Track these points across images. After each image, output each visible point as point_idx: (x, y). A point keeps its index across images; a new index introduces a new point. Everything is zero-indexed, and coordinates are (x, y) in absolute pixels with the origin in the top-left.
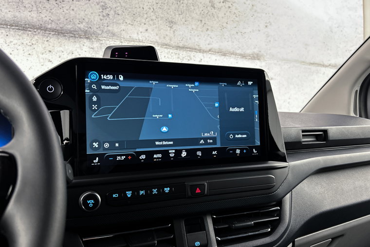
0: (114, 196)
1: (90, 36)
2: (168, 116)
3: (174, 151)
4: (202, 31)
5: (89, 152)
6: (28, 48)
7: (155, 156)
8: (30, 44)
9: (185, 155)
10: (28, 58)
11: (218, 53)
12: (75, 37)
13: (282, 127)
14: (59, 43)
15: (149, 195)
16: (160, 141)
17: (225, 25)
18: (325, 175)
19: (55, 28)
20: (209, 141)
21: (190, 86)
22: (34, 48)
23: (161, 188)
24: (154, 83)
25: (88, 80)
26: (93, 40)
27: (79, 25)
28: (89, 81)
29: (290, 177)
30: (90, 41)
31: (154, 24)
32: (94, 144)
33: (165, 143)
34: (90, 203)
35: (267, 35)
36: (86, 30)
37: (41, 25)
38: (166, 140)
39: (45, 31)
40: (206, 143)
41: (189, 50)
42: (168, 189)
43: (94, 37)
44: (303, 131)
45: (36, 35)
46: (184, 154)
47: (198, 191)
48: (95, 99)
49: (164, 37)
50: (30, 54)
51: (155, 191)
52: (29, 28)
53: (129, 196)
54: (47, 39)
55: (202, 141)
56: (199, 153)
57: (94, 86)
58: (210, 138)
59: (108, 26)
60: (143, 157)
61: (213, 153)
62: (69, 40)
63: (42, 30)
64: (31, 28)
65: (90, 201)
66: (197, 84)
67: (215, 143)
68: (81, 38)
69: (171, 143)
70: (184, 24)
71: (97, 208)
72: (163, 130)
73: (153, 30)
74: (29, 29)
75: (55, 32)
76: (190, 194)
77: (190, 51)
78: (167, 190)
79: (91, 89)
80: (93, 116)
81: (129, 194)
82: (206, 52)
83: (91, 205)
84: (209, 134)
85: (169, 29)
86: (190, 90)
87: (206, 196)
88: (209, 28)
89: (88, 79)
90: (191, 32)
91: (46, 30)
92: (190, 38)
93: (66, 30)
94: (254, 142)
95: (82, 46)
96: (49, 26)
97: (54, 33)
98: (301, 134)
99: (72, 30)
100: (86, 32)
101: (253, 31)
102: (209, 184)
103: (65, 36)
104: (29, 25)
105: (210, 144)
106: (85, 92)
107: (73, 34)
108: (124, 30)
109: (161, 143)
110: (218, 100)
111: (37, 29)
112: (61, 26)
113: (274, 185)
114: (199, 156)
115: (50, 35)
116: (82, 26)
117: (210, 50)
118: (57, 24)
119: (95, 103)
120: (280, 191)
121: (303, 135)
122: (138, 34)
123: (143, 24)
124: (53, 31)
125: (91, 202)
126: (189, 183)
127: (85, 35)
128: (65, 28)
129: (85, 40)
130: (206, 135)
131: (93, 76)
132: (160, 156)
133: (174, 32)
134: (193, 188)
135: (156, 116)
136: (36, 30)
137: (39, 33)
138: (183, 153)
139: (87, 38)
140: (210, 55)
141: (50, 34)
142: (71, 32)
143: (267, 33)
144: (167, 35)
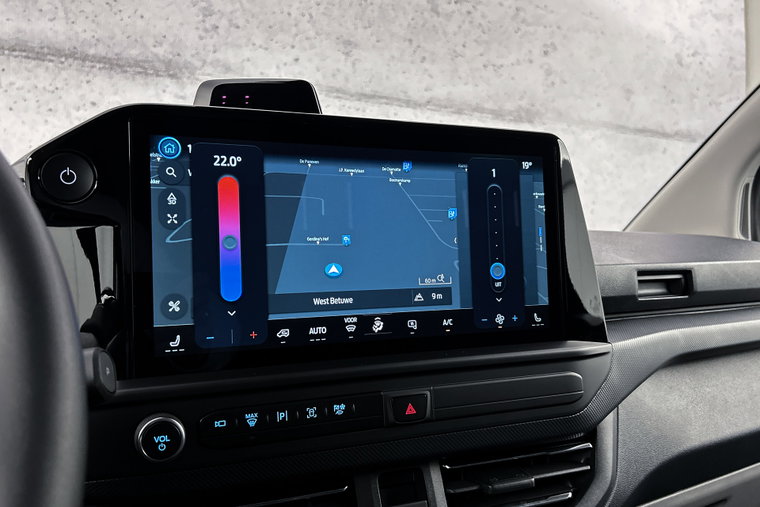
0: (217, 424)
1: (177, 71)
2: (341, 240)
3: (355, 320)
4: (412, 62)
5: (159, 322)
6: (48, 96)
7: (312, 331)
8: (51, 88)
9: (380, 329)
10: (49, 119)
11: (446, 107)
12: (147, 74)
13: (596, 263)
14: (113, 86)
15: (298, 421)
16: (323, 296)
17: (459, 49)
18: (687, 369)
19: (103, 54)
20: (434, 296)
21: (391, 170)
22: (60, 98)
23: (325, 405)
24: (310, 163)
25: (156, 157)
26: (185, 80)
27: (155, 50)
28: (159, 159)
29: (614, 376)
30: (178, 82)
31: (312, 47)
32: (171, 303)
33: (334, 301)
34: (159, 443)
35: (547, 70)
36: (170, 61)
37: (75, 48)
38: (336, 295)
39: (84, 60)
40: (428, 301)
41: (385, 100)
42: (343, 406)
43: (187, 74)
44: (641, 273)
45: (63, 69)
46: (378, 326)
47: (411, 410)
48: (172, 200)
49: (334, 75)
50: (50, 110)
51: (312, 412)
52: (49, 54)
53: (252, 424)
54: (88, 78)
55: (419, 296)
56: (413, 324)
57: (170, 171)
58: (437, 290)
59: (215, 52)
60: (285, 333)
61: (445, 323)
62: (134, 79)
63: (76, 59)
64: (53, 55)
65: (159, 438)
66: (407, 166)
67: (447, 300)
68: (158, 75)
69: (350, 300)
70: (374, 46)
71: (179, 451)
72: (331, 271)
73: (310, 60)
74: (49, 57)
75: (105, 63)
76: (391, 417)
77: (387, 104)
78: (339, 409)
79: (163, 177)
80: (168, 240)
81: (252, 419)
82: (420, 105)
83: (162, 448)
84: (434, 280)
85: (343, 57)
86: (391, 180)
87: (429, 421)
88: (427, 55)
89: (156, 155)
90: (388, 65)
91: (85, 58)
92: (387, 77)
93: (127, 59)
94: (536, 298)
95: (161, 92)
96: (92, 52)
97: (101, 65)
98: (637, 278)
99: (140, 58)
100: (168, 64)
101: (518, 62)
102: (434, 393)
103: (126, 72)
104: (49, 48)
105: (437, 302)
106: (150, 185)
107: (141, 67)
108: (248, 60)
109: (325, 302)
110: (454, 203)
111: (67, 57)
112: (116, 50)
113: (581, 396)
114: (412, 329)
115: (95, 69)
116: (160, 51)
117: (429, 102)
118: (109, 46)
119: (172, 209)
120: (593, 407)
121: (640, 281)
122: (278, 67)
123: (288, 48)
124: (99, 62)
125: (162, 440)
126: (391, 393)
127: (167, 70)
128: (125, 55)
129: (168, 81)
130: (429, 282)
131: (169, 148)
132: (323, 330)
133: (354, 64)
134: (400, 403)
135: (315, 239)
136: (63, 59)
137: (70, 65)
138: (377, 323)
139: (172, 76)
140: (429, 112)
141: (93, 67)
142: (137, 63)
143: (546, 67)
144: (338, 70)
